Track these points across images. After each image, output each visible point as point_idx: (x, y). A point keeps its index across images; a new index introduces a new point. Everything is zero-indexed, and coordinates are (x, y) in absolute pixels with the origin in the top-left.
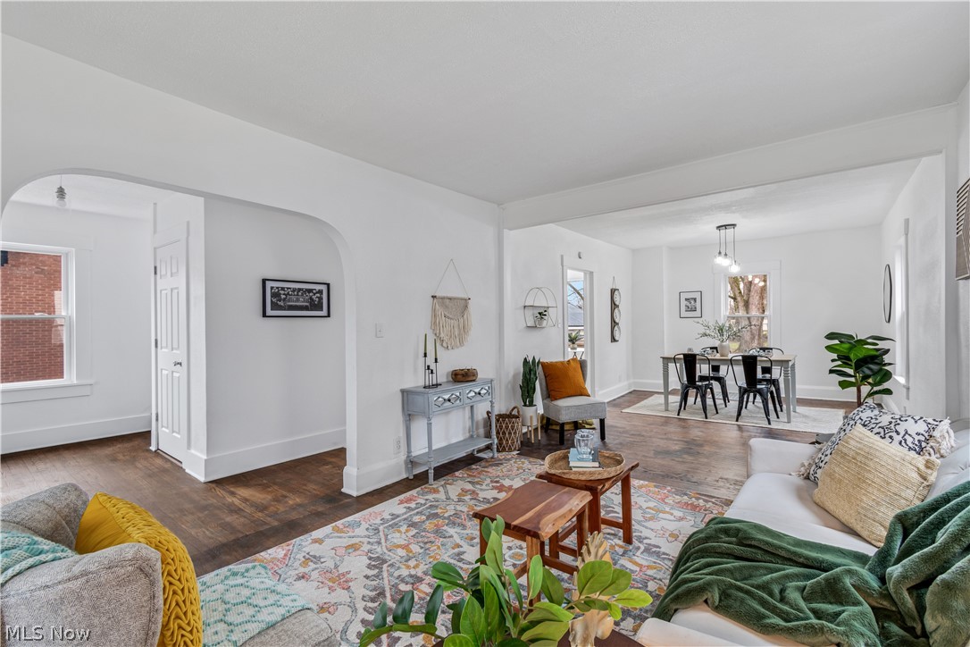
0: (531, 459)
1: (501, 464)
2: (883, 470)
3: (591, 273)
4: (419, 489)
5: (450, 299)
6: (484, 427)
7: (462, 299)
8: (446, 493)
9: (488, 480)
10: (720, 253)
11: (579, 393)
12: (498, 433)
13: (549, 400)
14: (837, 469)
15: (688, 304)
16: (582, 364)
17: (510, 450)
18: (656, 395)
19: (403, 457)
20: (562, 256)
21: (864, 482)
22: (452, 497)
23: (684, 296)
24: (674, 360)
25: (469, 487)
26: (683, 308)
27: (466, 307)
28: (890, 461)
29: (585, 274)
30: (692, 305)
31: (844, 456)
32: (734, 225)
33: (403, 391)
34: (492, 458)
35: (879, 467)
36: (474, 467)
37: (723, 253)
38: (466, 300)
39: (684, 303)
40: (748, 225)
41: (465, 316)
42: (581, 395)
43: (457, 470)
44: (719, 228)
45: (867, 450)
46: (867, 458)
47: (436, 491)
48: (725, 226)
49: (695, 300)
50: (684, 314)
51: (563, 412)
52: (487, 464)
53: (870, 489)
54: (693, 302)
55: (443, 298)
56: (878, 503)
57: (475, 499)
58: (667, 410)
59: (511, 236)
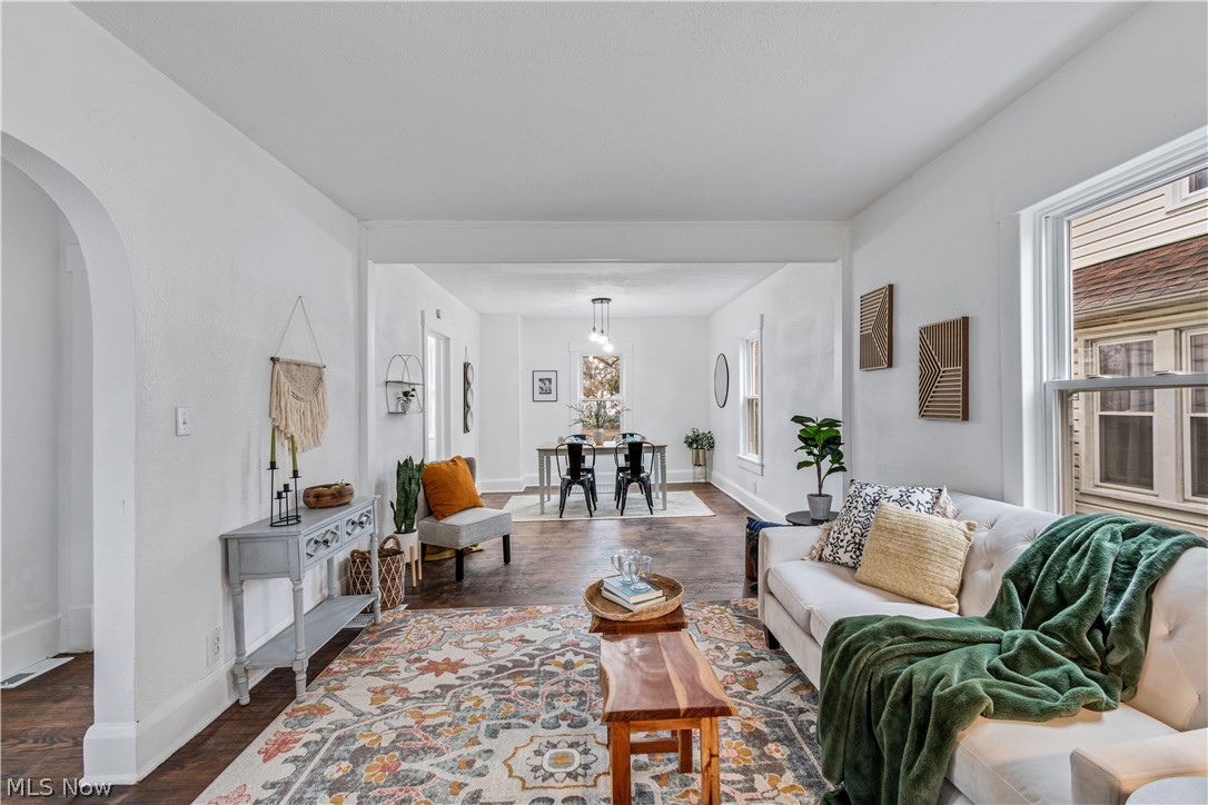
0: (443, 611)
1: (398, 630)
2: (940, 538)
3: (447, 339)
4: (282, 717)
5: (299, 365)
6: (340, 578)
7: (314, 366)
8: (345, 705)
9: (402, 664)
10: (594, 329)
11: (473, 504)
12: (383, 581)
13: (431, 519)
14: (890, 545)
15: (542, 385)
16: (470, 463)
17: (394, 605)
18: (513, 497)
19: (225, 664)
20: (423, 313)
21: (925, 552)
22: (365, 710)
23: (538, 376)
24: (556, 452)
25: (379, 683)
26: (537, 390)
27: (320, 379)
28: (942, 530)
29: (438, 339)
30: (546, 386)
31: (892, 531)
32: (609, 300)
33: (226, 541)
34: (374, 625)
35: (935, 537)
36: (354, 647)
37: (599, 329)
38: (320, 368)
39: (538, 384)
40: (624, 301)
41: (320, 396)
42: (475, 507)
43: (331, 661)
44: (594, 300)
45: (916, 522)
46: (919, 530)
47: (322, 710)
48: (602, 300)
49: (550, 380)
50: (538, 397)
51: (463, 533)
52: (374, 637)
53: (933, 558)
54: (547, 383)
55: (288, 363)
56: (942, 569)
57: (408, 698)
58: (542, 513)
59: (377, 272)
